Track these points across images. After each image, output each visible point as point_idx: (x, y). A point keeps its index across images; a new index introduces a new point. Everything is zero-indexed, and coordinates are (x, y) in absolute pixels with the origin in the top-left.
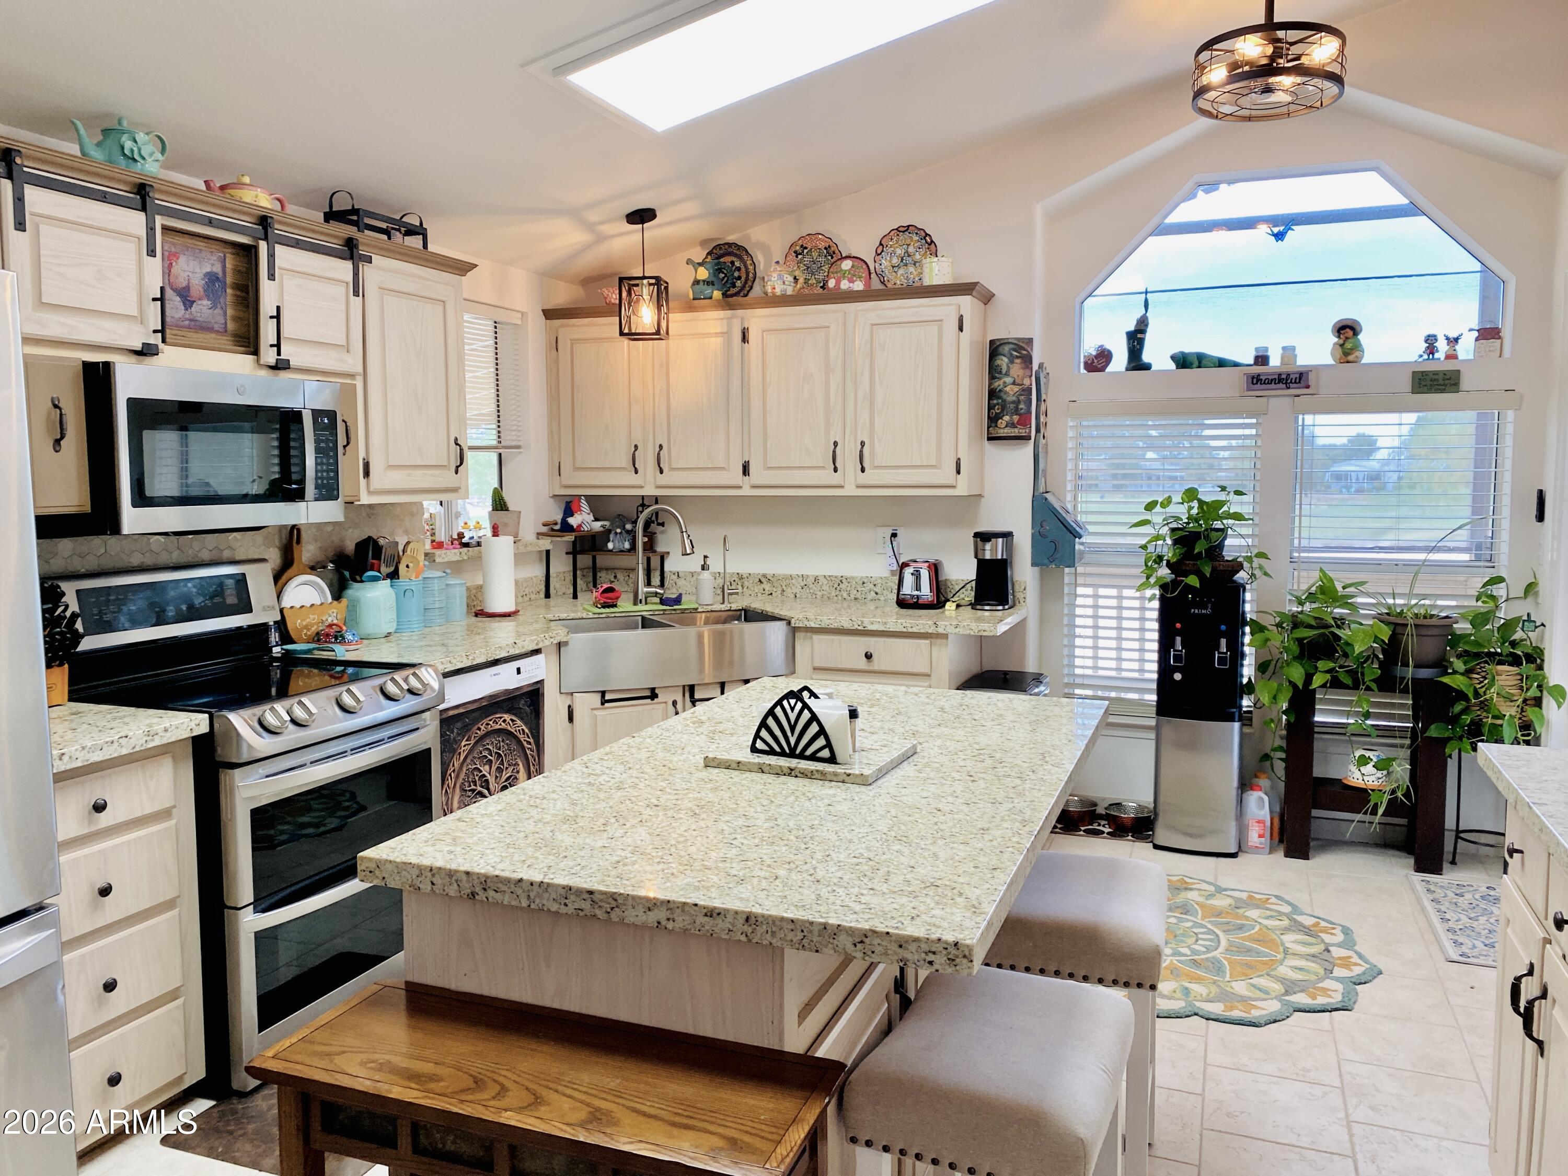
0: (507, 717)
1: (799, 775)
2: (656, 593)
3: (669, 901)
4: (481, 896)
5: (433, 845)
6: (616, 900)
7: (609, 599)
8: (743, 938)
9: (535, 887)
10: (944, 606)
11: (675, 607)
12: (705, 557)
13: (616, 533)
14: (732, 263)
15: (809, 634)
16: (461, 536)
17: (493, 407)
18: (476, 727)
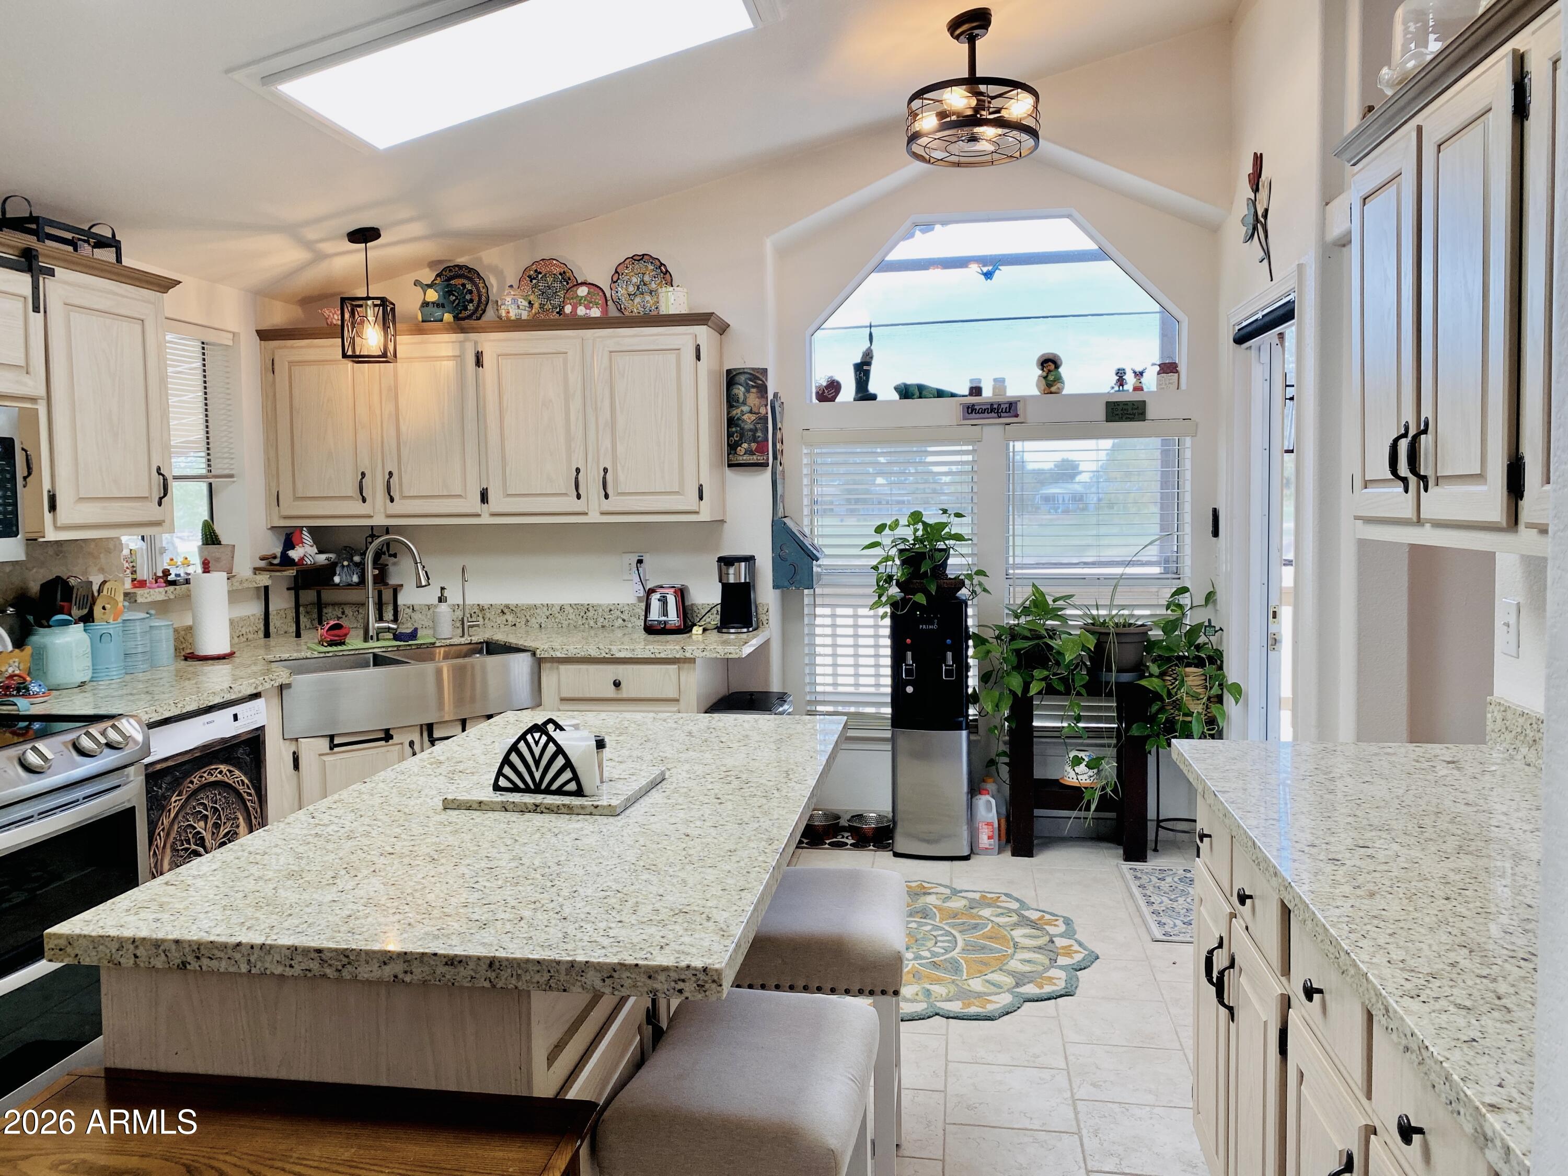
0: (223, 768)
1: (545, 810)
2: (389, 628)
3: (406, 953)
4: (194, 965)
5: (136, 913)
6: (347, 957)
7: (337, 637)
8: (487, 984)
9: (256, 951)
10: (691, 631)
11: (410, 642)
12: (443, 589)
13: (343, 566)
14: (464, 285)
15: (555, 665)
16: (166, 573)
17: (201, 435)
18: (188, 780)
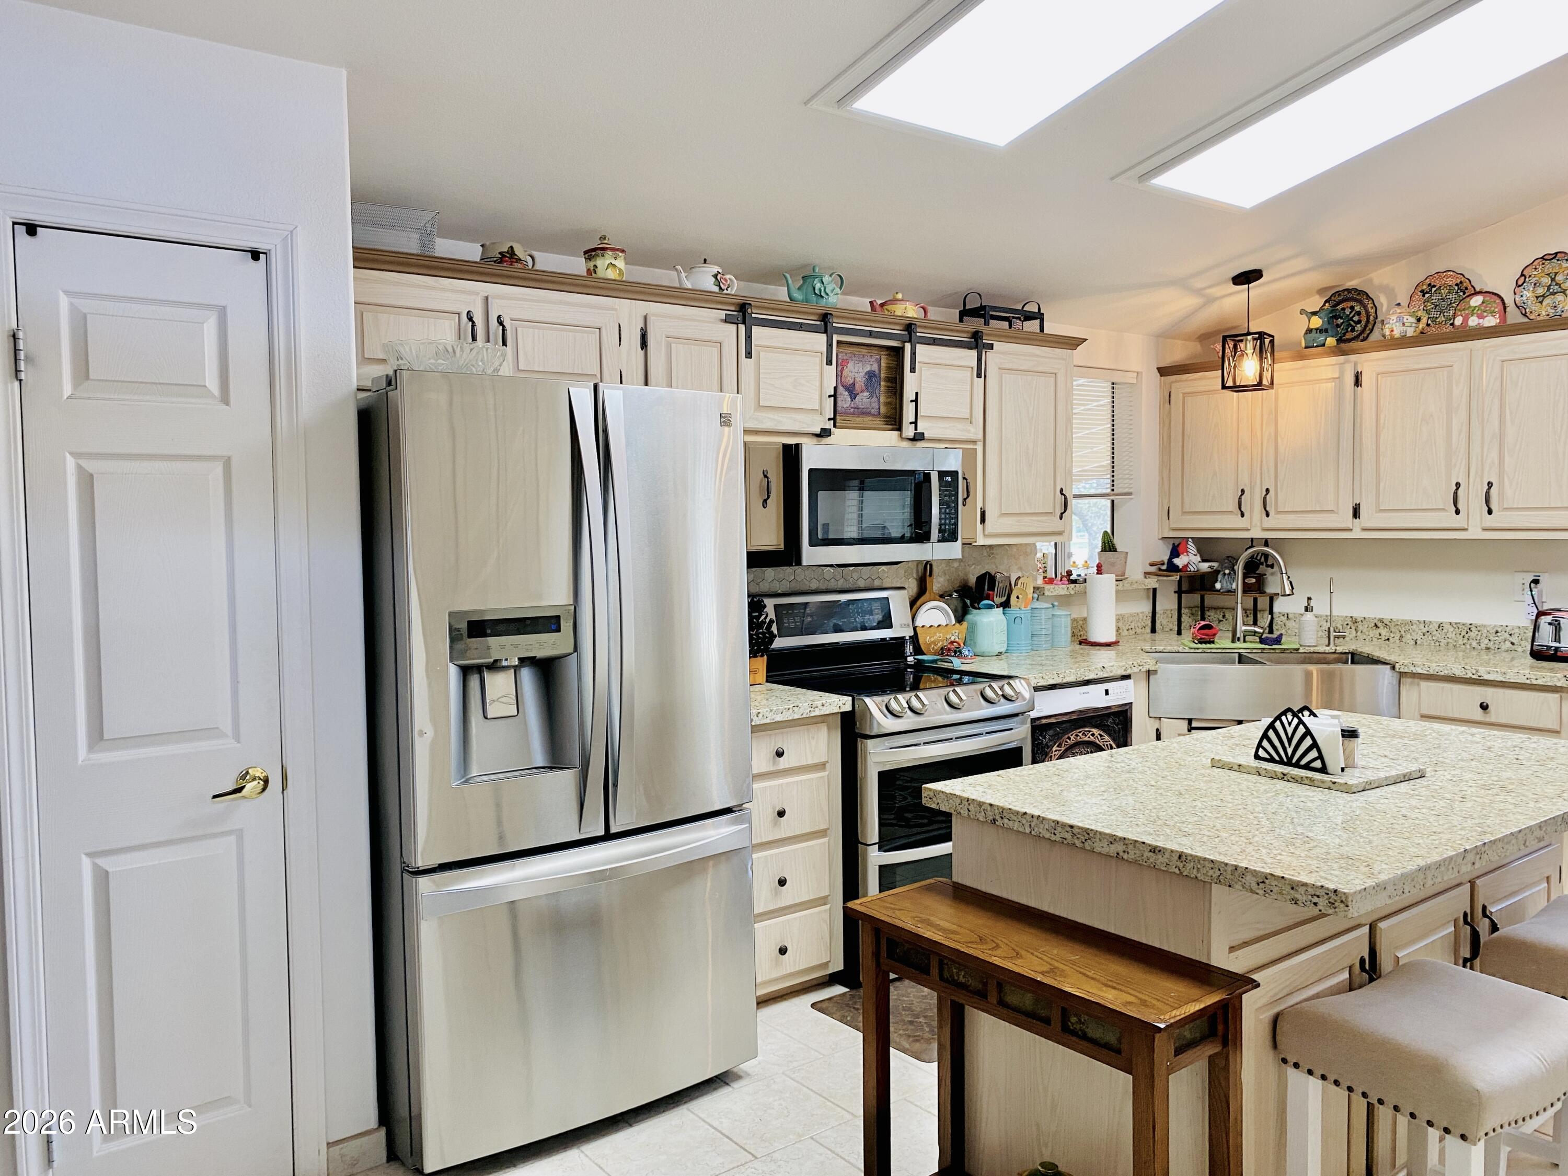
0: (1094, 731)
1: (1291, 780)
2: (1255, 632)
3: (1125, 839)
4: (999, 822)
5: (974, 787)
6: (1088, 834)
7: (1206, 636)
8: (1177, 871)
9: (1035, 819)
11: (1274, 647)
12: (1309, 599)
13: (1225, 574)
14: (1352, 308)
15: (1416, 680)
16: (1069, 573)
18: (1067, 736)
